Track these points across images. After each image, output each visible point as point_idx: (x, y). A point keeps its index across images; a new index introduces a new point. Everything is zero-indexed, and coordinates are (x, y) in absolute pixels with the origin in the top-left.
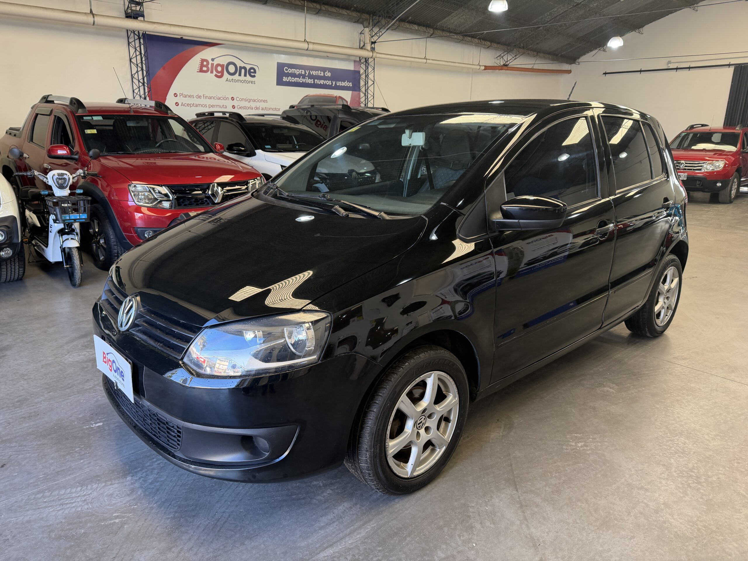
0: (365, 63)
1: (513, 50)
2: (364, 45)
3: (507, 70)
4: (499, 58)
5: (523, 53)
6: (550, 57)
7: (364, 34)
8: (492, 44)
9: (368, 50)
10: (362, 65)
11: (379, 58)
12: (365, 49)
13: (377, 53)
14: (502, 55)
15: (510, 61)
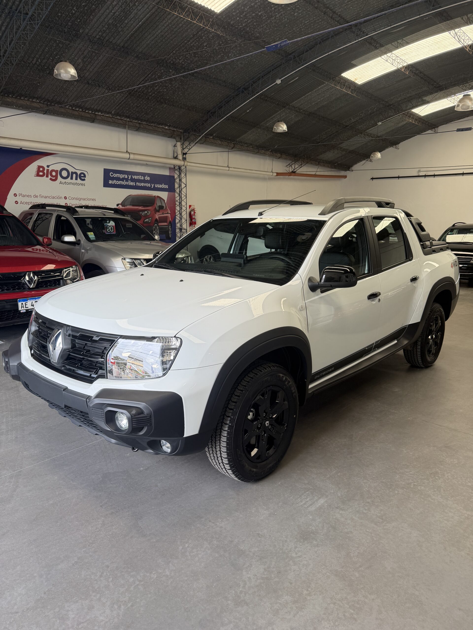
0: (178, 170)
1: (299, 160)
2: (177, 156)
3: (295, 176)
4: (288, 166)
5: (307, 163)
6: (329, 166)
7: (176, 146)
8: (282, 156)
9: (180, 160)
10: (176, 172)
11: (190, 166)
12: (177, 159)
13: (188, 162)
14: (291, 164)
15: (297, 169)
